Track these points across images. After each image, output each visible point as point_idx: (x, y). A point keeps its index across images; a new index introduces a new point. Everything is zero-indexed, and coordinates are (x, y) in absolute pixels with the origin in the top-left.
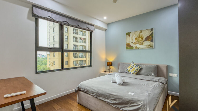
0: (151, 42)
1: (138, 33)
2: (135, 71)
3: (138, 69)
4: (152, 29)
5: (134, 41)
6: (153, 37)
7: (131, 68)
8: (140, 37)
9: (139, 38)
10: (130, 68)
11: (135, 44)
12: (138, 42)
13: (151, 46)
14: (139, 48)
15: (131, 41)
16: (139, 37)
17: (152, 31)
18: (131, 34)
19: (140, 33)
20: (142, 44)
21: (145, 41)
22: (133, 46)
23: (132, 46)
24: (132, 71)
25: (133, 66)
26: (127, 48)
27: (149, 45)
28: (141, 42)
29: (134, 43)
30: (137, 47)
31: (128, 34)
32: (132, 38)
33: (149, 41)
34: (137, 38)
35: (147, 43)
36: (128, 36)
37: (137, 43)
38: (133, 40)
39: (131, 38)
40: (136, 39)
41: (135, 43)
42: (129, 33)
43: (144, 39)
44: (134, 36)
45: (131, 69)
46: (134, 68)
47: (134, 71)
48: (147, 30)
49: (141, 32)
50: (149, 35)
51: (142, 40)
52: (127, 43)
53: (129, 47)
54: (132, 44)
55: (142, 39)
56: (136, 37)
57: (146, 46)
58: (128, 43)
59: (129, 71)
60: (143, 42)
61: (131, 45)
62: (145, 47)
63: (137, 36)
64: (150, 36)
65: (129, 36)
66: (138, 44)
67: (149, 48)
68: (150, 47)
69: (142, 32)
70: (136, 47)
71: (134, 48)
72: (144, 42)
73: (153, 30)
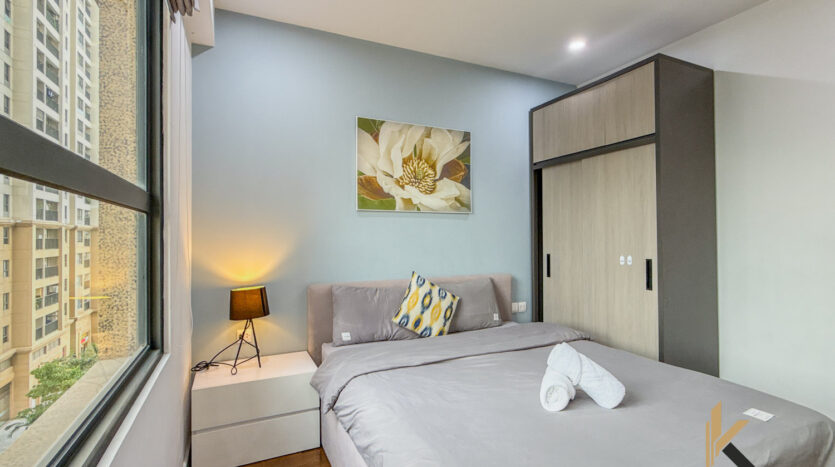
0: (463, 188)
1: (419, 134)
2: (445, 317)
3: (452, 303)
4: (466, 137)
5: (398, 173)
6: (468, 167)
7: (425, 308)
8: (424, 156)
9: (420, 158)
10: (418, 307)
11: (403, 187)
12: (415, 178)
13: (462, 204)
14: (418, 209)
15: (383, 165)
16: (417, 154)
17: (466, 144)
18: (385, 133)
19: (426, 140)
20: (432, 190)
21: (441, 178)
22: (392, 193)
23: (388, 195)
24: (434, 319)
25: (430, 293)
26: (363, 204)
27: (457, 199)
28: (429, 181)
29: (398, 182)
30: (410, 199)
31: (370, 127)
32: (389, 152)
33: (456, 180)
34: (410, 158)
35: (450, 189)
36: (368, 137)
37: (411, 183)
38: (391, 163)
39: (382, 154)
40: (405, 162)
41: (401, 178)
42: (374, 121)
43: (439, 168)
44: (400, 144)
45: (428, 313)
46: (438, 305)
47: (441, 320)
48: (450, 131)
49: (428, 136)
50: (454, 157)
51: (431, 172)
52: (360, 173)
53: (372, 195)
54: (387, 185)
55: (433, 167)
56: (406, 155)
57: (446, 200)
58: (369, 173)
59: (417, 323)
60: (435, 181)
61: (386, 190)
62: (444, 204)
63: (412, 149)
64: (460, 162)
65: (376, 138)
66: (417, 190)
67: (457, 209)
68: (458, 205)
69: (432, 135)
70: (408, 202)
71: (399, 204)
72: (437, 183)
73: (469, 140)
